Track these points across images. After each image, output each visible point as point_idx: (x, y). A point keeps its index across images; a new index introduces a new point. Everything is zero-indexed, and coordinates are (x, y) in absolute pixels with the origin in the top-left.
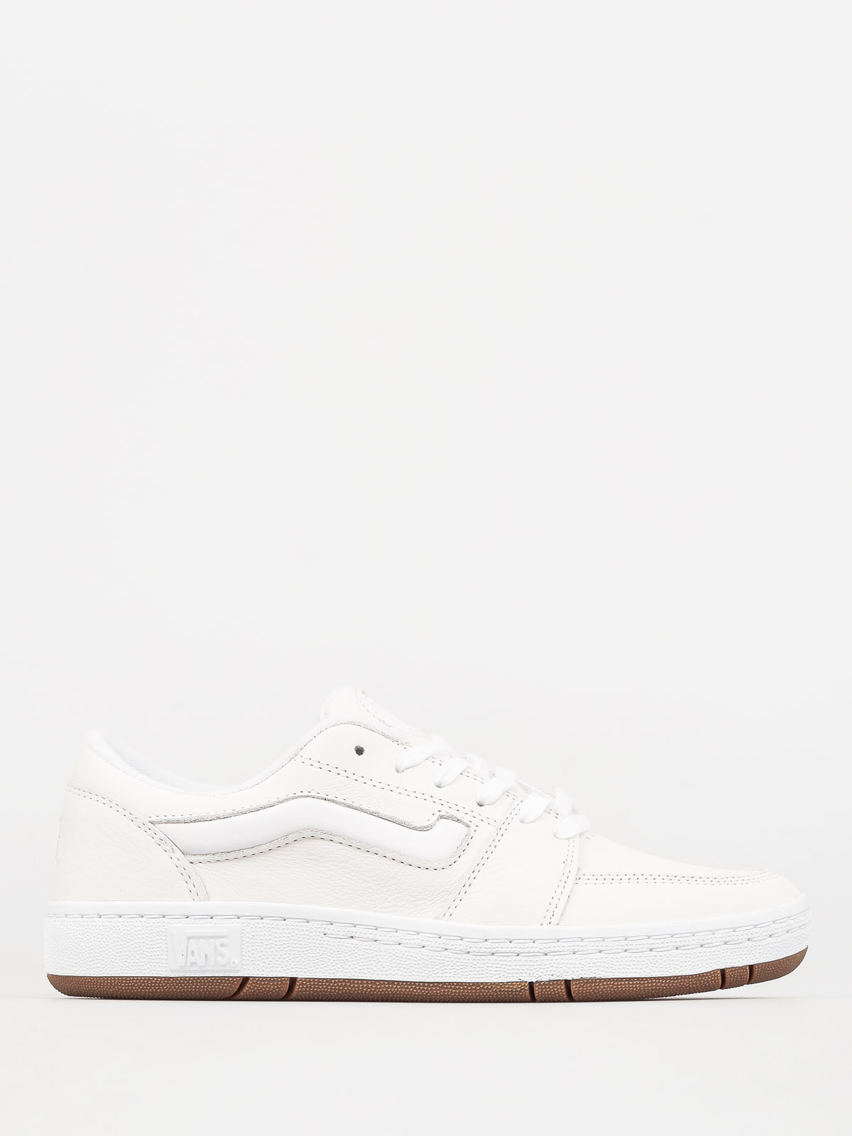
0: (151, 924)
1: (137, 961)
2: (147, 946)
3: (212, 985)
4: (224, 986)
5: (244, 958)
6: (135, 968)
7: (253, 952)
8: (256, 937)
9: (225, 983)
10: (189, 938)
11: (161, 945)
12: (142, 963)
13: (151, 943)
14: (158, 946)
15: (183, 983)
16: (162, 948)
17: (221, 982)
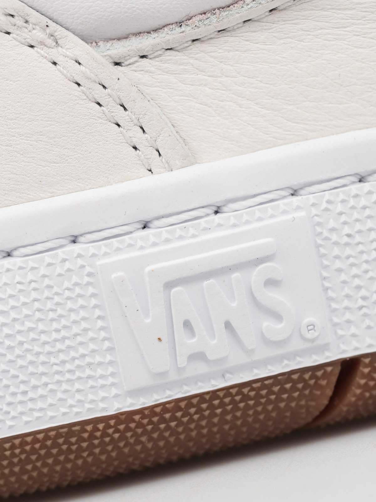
0: (43, 271)
1: (23, 388)
2: (44, 338)
3: (257, 404)
4: (290, 399)
5: (334, 305)
6: (20, 408)
7: (357, 282)
8: (358, 238)
9: (294, 389)
10: (169, 285)
11: (84, 325)
12: (40, 391)
13: (55, 325)
14: (75, 329)
15: (173, 418)
16: (91, 334)
17: (283, 390)
